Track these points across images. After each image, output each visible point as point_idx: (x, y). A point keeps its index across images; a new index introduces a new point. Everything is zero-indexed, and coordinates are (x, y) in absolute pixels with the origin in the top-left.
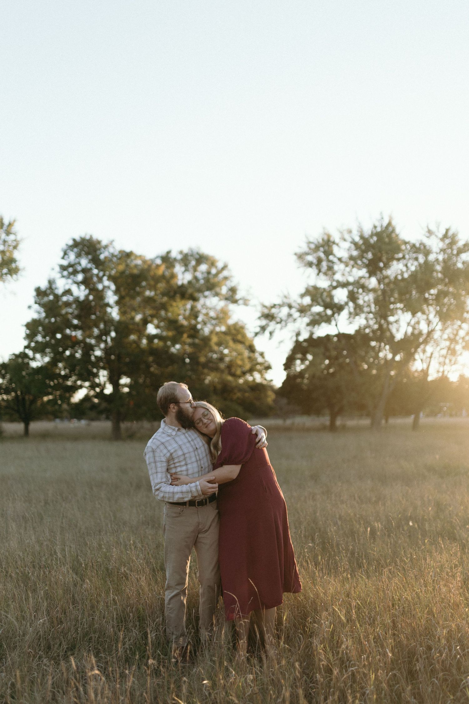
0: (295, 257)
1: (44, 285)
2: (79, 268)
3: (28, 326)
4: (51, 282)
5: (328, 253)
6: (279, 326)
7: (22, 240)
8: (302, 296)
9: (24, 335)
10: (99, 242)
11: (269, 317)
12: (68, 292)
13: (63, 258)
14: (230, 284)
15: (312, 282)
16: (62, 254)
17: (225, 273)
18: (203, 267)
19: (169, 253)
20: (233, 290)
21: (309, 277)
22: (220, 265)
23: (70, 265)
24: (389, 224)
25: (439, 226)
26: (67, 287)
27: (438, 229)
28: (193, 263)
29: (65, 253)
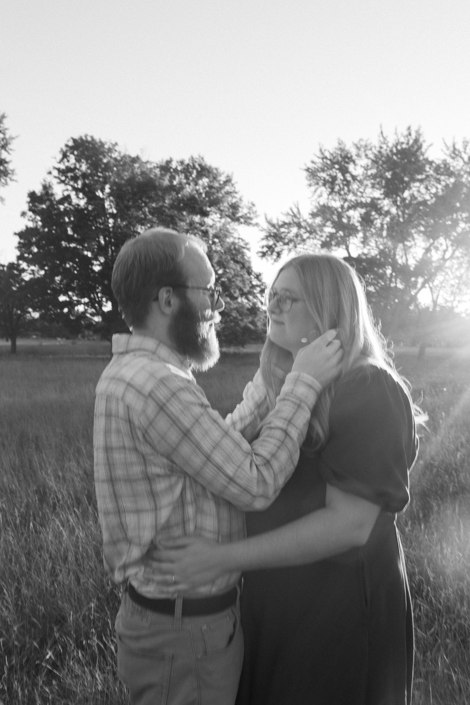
0: (306, 174)
1: (39, 190)
2: (79, 173)
3: (21, 235)
4: (46, 188)
5: (344, 171)
6: (286, 247)
7: (12, 138)
8: (314, 215)
9: (17, 245)
10: (102, 145)
11: (277, 237)
12: (67, 199)
13: (61, 161)
14: (231, 200)
15: (323, 201)
16: (60, 156)
17: (228, 188)
18: (205, 181)
19: (169, 162)
20: (235, 207)
21: (320, 196)
22: (222, 179)
23: (69, 170)
24: (416, 141)
25: (466, 146)
26: (66, 193)
27: (465, 149)
28: (194, 174)
29: (65, 156)
